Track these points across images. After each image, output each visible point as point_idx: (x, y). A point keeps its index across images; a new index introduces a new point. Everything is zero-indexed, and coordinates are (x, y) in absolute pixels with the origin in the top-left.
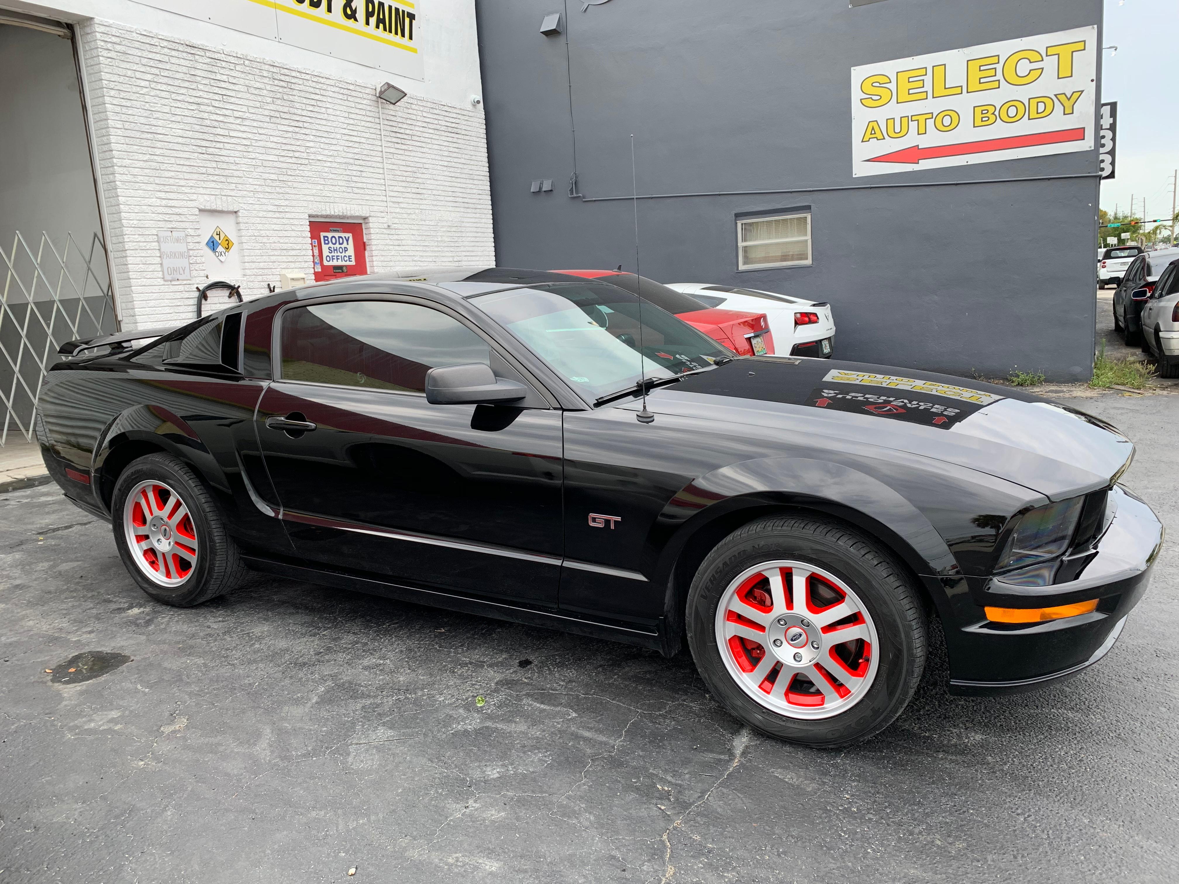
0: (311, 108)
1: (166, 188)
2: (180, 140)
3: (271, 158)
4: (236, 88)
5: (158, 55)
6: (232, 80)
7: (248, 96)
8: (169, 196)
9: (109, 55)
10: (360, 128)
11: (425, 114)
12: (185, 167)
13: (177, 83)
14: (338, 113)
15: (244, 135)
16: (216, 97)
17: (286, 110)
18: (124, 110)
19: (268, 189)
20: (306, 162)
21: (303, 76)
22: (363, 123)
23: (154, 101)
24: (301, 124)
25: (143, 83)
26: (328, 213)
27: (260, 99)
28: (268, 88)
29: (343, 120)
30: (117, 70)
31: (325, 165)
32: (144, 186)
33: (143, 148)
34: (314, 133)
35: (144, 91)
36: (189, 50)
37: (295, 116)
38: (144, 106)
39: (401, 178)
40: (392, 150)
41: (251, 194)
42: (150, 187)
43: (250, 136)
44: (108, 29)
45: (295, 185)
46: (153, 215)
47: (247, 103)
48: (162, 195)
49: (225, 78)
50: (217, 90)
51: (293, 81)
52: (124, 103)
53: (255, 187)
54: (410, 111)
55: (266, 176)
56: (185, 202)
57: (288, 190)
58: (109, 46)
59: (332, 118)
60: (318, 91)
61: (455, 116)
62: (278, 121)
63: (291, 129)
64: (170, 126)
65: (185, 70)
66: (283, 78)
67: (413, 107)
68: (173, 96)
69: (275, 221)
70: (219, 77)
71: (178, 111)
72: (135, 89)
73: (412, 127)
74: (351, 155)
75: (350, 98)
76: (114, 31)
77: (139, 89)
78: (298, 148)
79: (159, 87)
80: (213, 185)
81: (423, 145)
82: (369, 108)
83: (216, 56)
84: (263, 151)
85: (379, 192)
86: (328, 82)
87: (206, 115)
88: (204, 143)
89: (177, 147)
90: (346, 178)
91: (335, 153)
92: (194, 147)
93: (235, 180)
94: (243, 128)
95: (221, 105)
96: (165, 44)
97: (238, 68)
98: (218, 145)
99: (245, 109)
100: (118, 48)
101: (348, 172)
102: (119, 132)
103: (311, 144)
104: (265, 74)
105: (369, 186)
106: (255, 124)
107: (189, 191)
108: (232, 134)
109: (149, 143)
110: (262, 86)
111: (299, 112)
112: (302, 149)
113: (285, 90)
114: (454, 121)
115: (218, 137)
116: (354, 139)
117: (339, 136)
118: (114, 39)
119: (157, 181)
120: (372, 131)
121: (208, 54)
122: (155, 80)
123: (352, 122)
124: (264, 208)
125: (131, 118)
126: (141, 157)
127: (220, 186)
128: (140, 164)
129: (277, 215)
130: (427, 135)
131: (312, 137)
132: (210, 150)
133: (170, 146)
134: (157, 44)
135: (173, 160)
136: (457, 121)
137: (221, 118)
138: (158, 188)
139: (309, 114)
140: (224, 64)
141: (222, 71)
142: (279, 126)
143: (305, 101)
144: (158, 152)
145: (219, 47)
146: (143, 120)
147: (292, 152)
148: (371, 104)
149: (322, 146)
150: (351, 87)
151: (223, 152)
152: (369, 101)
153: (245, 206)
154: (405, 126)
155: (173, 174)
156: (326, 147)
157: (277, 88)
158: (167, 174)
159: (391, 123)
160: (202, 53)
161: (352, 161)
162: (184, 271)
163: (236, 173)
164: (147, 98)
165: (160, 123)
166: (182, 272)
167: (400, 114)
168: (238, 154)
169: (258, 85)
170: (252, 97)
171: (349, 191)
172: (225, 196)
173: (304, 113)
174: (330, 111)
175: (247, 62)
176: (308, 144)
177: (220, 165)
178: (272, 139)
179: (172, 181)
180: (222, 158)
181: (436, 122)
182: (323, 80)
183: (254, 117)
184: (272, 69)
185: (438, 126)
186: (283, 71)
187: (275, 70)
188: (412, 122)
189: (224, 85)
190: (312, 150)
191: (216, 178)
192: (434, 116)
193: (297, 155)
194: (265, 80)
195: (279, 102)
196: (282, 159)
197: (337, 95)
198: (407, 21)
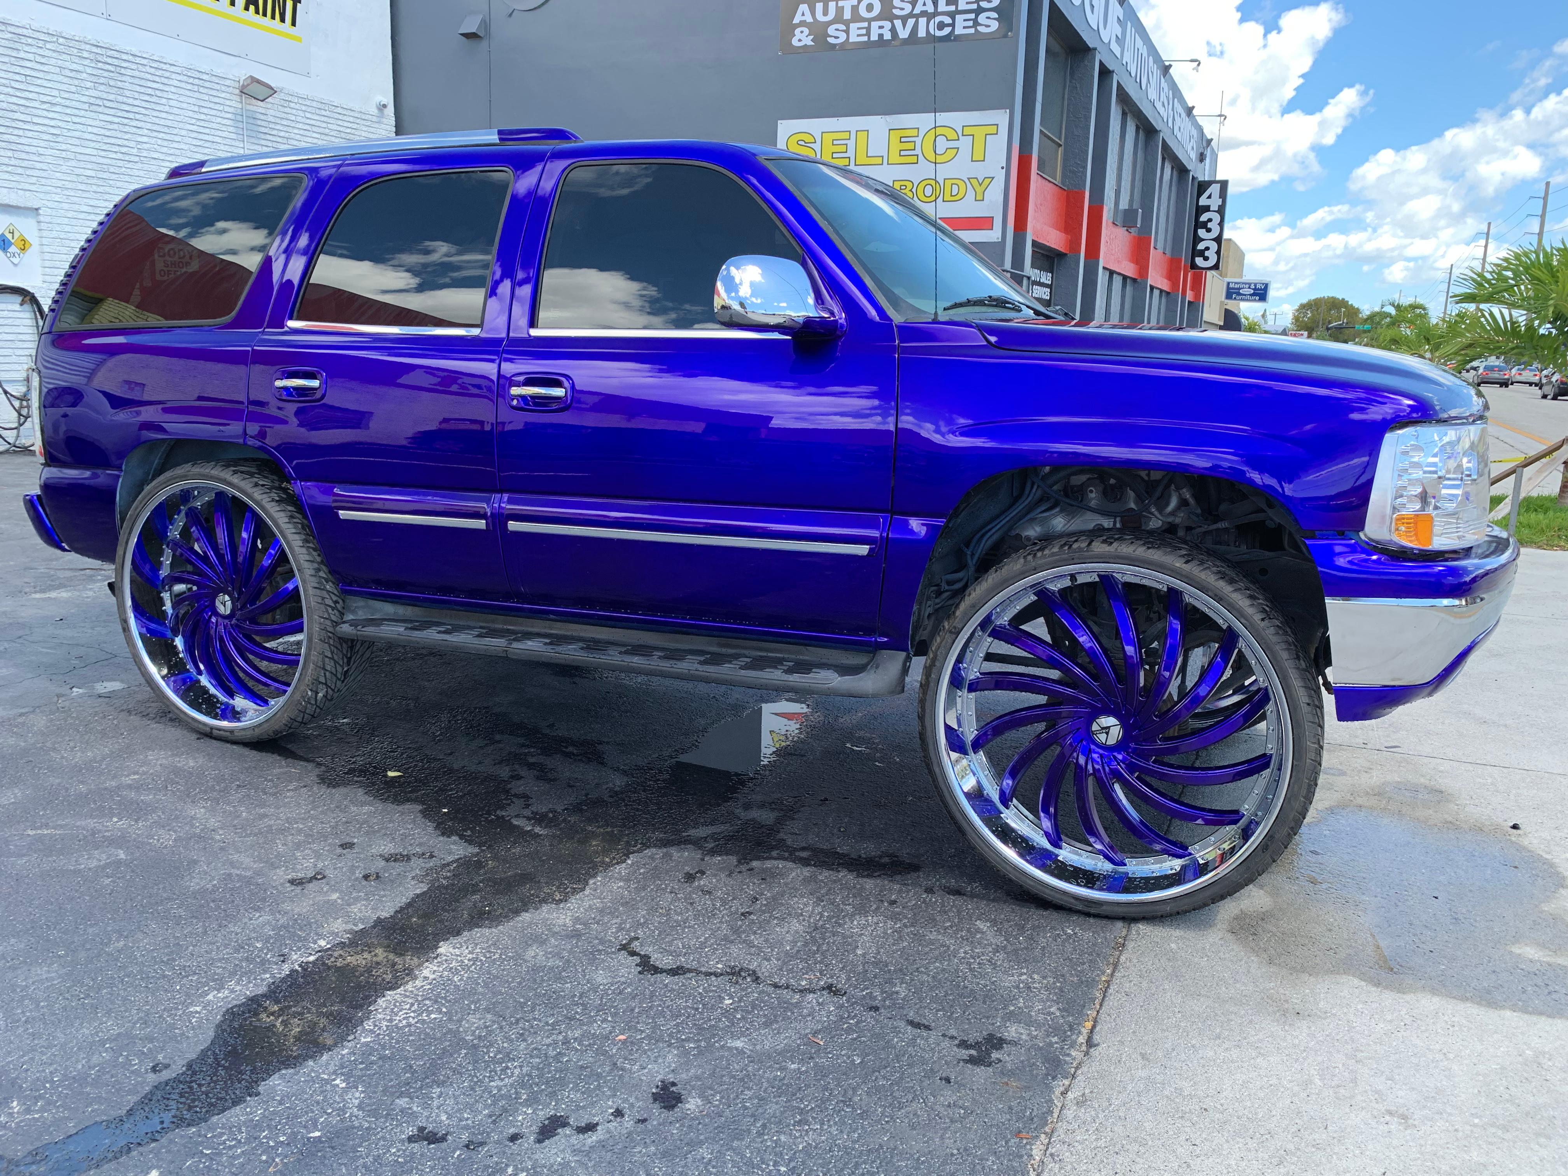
0: (147, 98)
3: (88, 151)
4: (45, 68)
6: (39, 59)
7: (61, 78)
10: (214, 126)
11: (308, 115)
14: (184, 106)
15: (52, 123)
16: (17, 77)
17: (111, 97)
19: (81, 187)
20: (136, 159)
21: (138, 60)
22: (219, 120)
24: (131, 116)
27: (76, 82)
28: (89, 70)
29: (191, 114)
31: (162, 165)
34: (149, 126)
37: (124, 106)
41: (59, 190)
43: (60, 124)
47: (58, 86)
49: (31, 57)
50: (18, 69)
51: (124, 64)
53: (64, 182)
54: (290, 110)
55: (77, 171)
57: (108, 189)
59: (175, 111)
60: (157, 79)
61: (351, 119)
62: (100, 109)
63: (116, 120)
66: (109, 60)
67: (293, 105)
73: (290, 130)
75: (201, 90)
78: (126, 143)
80: (7, 177)
82: (228, 103)
83: (20, 31)
84: (77, 142)
86: (172, 69)
91: (177, 152)
93: (37, 173)
94: (51, 115)
95: (22, 86)
97: (48, 46)
99: (55, 93)
103: (145, 139)
104: (85, 55)
106: (68, 111)
108: (35, 120)
110: (81, 68)
111: (130, 101)
112: (132, 144)
113: (111, 74)
114: (350, 125)
115: (17, 122)
116: (206, 137)
117: (184, 133)
120: (231, 129)
121: (10, 29)
123: (203, 117)
124: (76, 207)
127: (17, 178)
130: (309, 140)
131: (145, 132)
136: (355, 126)
137: (22, 102)
139: (144, 104)
140: (30, 41)
141: (27, 48)
142: (101, 115)
143: (138, 89)
145: (24, 22)
147: (116, 147)
148: (233, 98)
149: (159, 142)
150: (205, 77)
151: (22, 140)
152: (229, 95)
153: (49, 204)
154: (278, 127)
156: (165, 143)
157: (100, 71)
159: (258, 123)
160: (3, 28)
163: (38, 165)
167: (271, 112)
168: (42, 144)
169: (74, 67)
170: (66, 80)
172: (22, 190)
173: (136, 103)
174: (172, 103)
175: (61, 40)
176: (140, 139)
177: (21, 155)
178: (90, 129)
180: (21, 147)
181: (324, 125)
182: (165, 67)
183: (68, 103)
184: (95, 50)
185: (327, 131)
186: (110, 53)
187: (99, 51)
188: (289, 123)
189: (29, 64)
190: (146, 146)
191: (10, 169)
192: (323, 119)
193: (124, 150)
194: (86, 62)
195: (102, 88)
196: (103, 153)
197: (183, 85)
198: (289, 4)
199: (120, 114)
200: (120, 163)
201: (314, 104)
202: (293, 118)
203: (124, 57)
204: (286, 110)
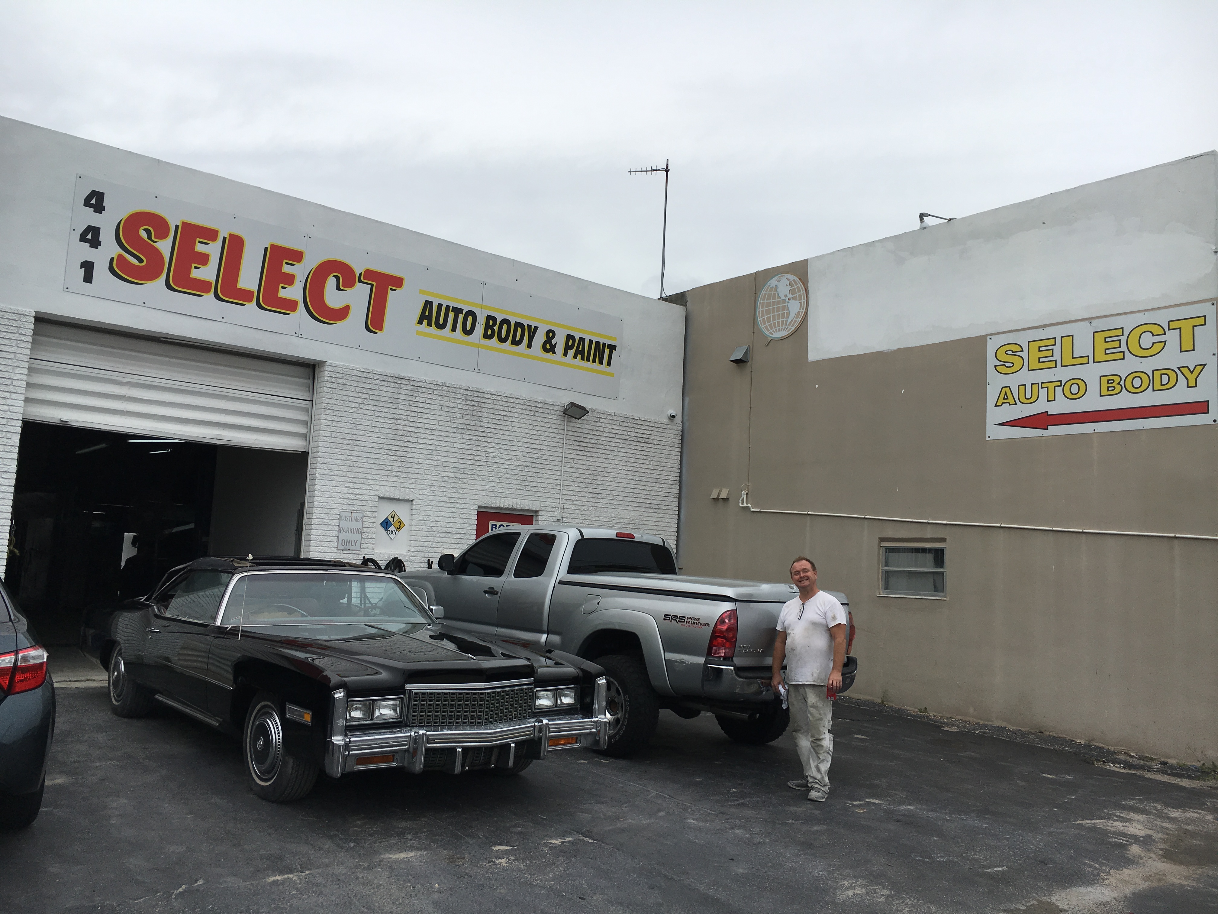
0: (497, 422)
1: (355, 480)
2: (375, 445)
3: (452, 460)
4: (432, 407)
5: (371, 385)
6: (428, 401)
7: (440, 413)
8: (356, 486)
9: (332, 386)
10: (543, 438)
11: (613, 427)
12: (374, 465)
13: (381, 404)
14: (523, 425)
15: (431, 442)
16: (413, 414)
17: (473, 423)
18: (334, 424)
19: (443, 484)
20: (484, 464)
21: (494, 397)
22: (546, 434)
23: (360, 417)
24: (485, 435)
25: (353, 405)
26: (498, 506)
27: (451, 415)
28: (460, 406)
29: (526, 431)
30: (335, 396)
31: (502, 467)
32: (337, 478)
33: (342, 451)
34: (496, 441)
35: (354, 410)
36: (397, 381)
37: (481, 428)
38: (351, 421)
39: (580, 479)
40: (573, 456)
41: (428, 487)
42: (342, 479)
43: (436, 443)
44: (335, 368)
45: (470, 482)
46: (340, 500)
47: (438, 418)
48: (351, 485)
49: (423, 400)
50: (414, 409)
51: (484, 401)
52: (335, 418)
53: (432, 482)
54: (599, 424)
55: (444, 474)
56: (368, 491)
57: (461, 485)
58: (333, 380)
59: (516, 429)
60: (506, 409)
61: (647, 428)
62: (464, 432)
63: (474, 438)
64: (368, 435)
65: (390, 394)
66: (475, 399)
67: (602, 420)
68: (376, 414)
69: (445, 509)
70: (418, 399)
71: (378, 424)
72: (346, 409)
73: (599, 438)
74: (529, 460)
75: (536, 414)
76: (339, 370)
77: (349, 409)
78: (478, 453)
79: (366, 407)
80: (395, 479)
81: (609, 452)
82: (554, 422)
83: (419, 384)
84: (444, 454)
85: (553, 491)
86: (518, 401)
87: (400, 427)
88: (394, 448)
89: (370, 450)
90: (521, 478)
91: (514, 458)
92: (385, 451)
93: (416, 476)
94: (431, 437)
95: (415, 420)
96: (378, 377)
97: (435, 392)
98: (406, 449)
99: (435, 422)
100: (340, 381)
101: (524, 473)
102: (327, 439)
103: (492, 450)
104: (459, 396)
105: (544, 485)
106: (443, 434)
107: (374, 483)
108: (420, 441)
109: (349, 447)
110: (455, 406)
111: (485, 425)
112: (483, 454)
113: (475, 408)
114: (645, 432)
115: (408, 443)
116: (536, 446)
117: (520, 444)
118: (338, 375)
119: (349, 474)
120: (554, 440)
121: (412, 383)
122: (364, 402)
123: (535, 432)
124: (438, 498)
125: (338, 430)
126: (340, 457)
127: (402, 480)
128: (339, 462)
129: (449, 505)
130: (613, 444)
131: (494, 444)
132: (398, 453)
133: (366, 449)
134: (371, 377)
135: (365, 460)
136: (649, 432)
137: (413, 430)
138: (348, 480)
139: (494, 426)
140: (424, 390)
141: (421, 395)
142: (464, 435)
143: (492, 416)
144: (354, 453)
145: (422, 378)
146: (347, 431)
147: (472, 456)
148: (558, 418)
149: (502, 451)
150: (540, 405)
151: (409, 455)
152: (556, 416)
153: (420, 497)
154: (590, 436)
155: (363, 470)
156: (506, 452)
157: (468, 406)
158: (358, 470)
159: (575, 434)
160: (408, 383)
161: (529, 464)
162: (355, 543)
163: (417, 471)
164: (355, 415)
165: (361, 433)
166: (353, 544)
167: (587, 426)
168: (422, 456)
169: (451, 404)
170: (444, 414)
171: (522, 488)
172: (404, 488)
173: (489, 426)
174: (514, 424)
175: (445, 388)
176: (488, 450)
177: (404, 464)
178: (455, 445)
179: (360, 475)
180: (407, 459)
181: (626, 433)
182: (512, 400)
183: (443, 428)
184: (466, 392)
185: (627, 437)
186: (476, 394)
187: (469, 393)
188: (599, 433)
189: (421, 405)
190: (492, 454)
191: (398, 474)
192: (625, 428)
193: (476, 458)
194: (459, 401)
195: (468, 417)
196: (461, 461)
197: (524, 412)
198: (607, 351)
199: (477, 434)
200: (472, 467)
201: (619, 419)
202: (602, 429)
203: (486, 396)
204: (597, 424)
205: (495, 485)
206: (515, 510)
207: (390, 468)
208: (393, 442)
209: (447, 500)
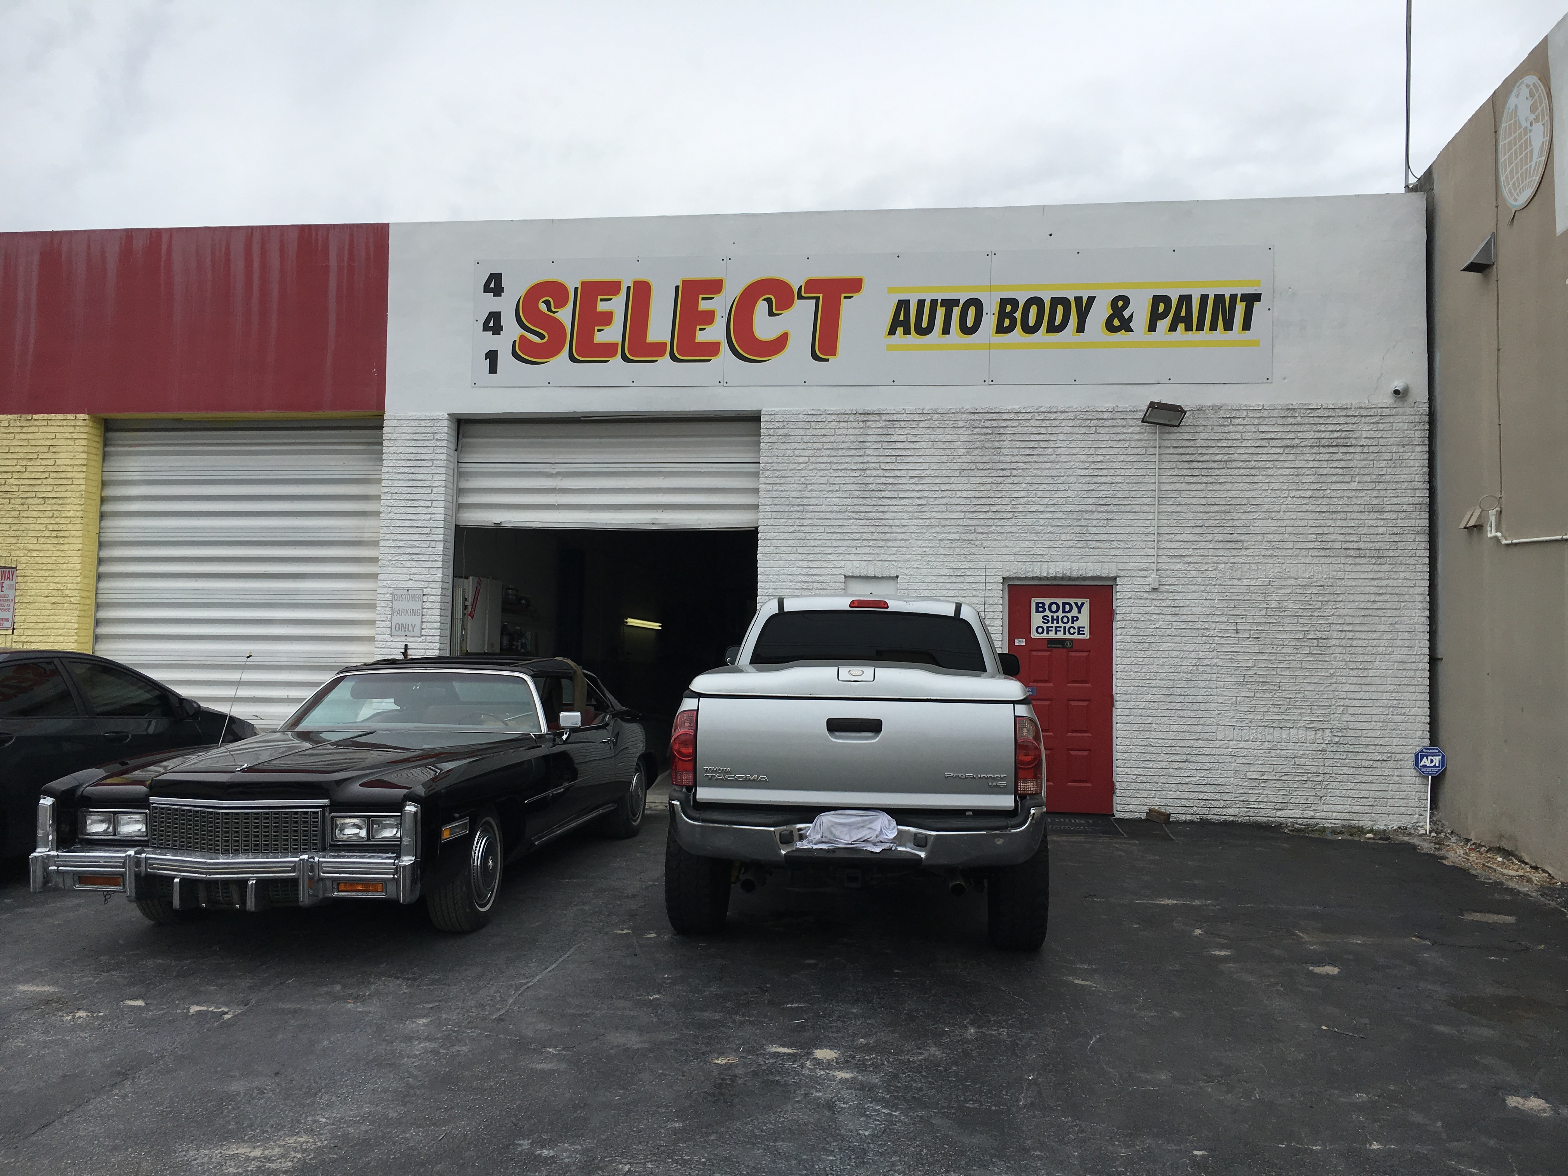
0: (1028, 452)
1: (810, 557)
2: (835, 508)
3: (954, 516)
4: (917, 446)
5: (823, 430)
6: (912, 438)
7: (932, 451)
8: (811, 564)
9: (770, 440)
10: (1116, 465)
11: (1264, 429)
12: (835, 535)
13: (841, 453)
14: (1075, 451)
15: (918, 495)
16: (888, 459)
17: (986, 459)
18: (776, 487)
19: (942, 551)
20: (1010, 515)
21: (1021, 416)
22: (1121, 458)
23: (812, 474)
24: (1007, 473)
25: (801, 460)
26: (1038, 574)
27: (949, 452)
29: (1083, 458)
30: (776, 452)
31: (1041, 516)
32: (784, 557)
33: (790, 521)
34: (1028, 480)
35: (802, 466)
36: (862, 418)
37: (1000, 464)
38: (800, 480)
39: (1192, 523)
40: (1178, 486)
41: (919, 557)
42: (792, 557)
43: (926, 494)
44: (772, 417)
45: (985, 544)
46: (791, 584)
47: (928, 459)
48: (805, 564)
49: (903, 438)
50: (889, 452)
51: (1004, 424)
52: (778, 481)
53: (924, 549)
54: (1231, 428)
55: (943, 536)
56: (829, 569)
57: (973, 550)
58: (771, 432)
59: (1064, 458)
60: (1043, 430)
61: (1341, 420)
62: (972, 473)
63: (989, 480)
64: (825, 496)
65: (852, 438)
66: (987, 424)
67: (1236, 421)
68: (834, 467)
69: (948, 586)
70: (894, 438)
71: (837, 480)
72: (791, 466)
73: (1232, 451)
74: (1090, 501)
75: (1100, 430)
76: (778, 418)
77: (796, 465)
78: (998, 501)
79: (820, 460)
80: (867, 550)
81: (1253, 472)
82: (1136, 437)
83: (895, 417)
84: (944, 508)
85: (1143, 545)
86: (1064, 416)
87: (871, 480)
88: (863, 509)
89: (829, 516)
90: (1077, 530)
91: (1061, 501)
92: (850, 514)
93: (898, 543)
94: (918, 487)
95: (892, 467)
96: (833, 417)
97: (922, 424)
98: (881, 509)
99: (925, 466)
100: (781, 432)
101: (1083, 523)
102: (768, 508)
103: (1021, 494)
104: (961, 424)
105: (1121, 537)
106: (937, 481)
107: (837, 559)
108: (902, 495)
109: (798, 515)
110: (955, 438)
111: (1008, 459)
112: (1006, 501)
113: (989, 437)
115: (883, 500)
117: (1071, 479)
118: (777, 425)
119: (800, 550)
120: (1136, 465)
121: (884, 418)
122: (816, 454)
123: (1100, 458)
124: (936, 571)
125: (783, 494)
126: (787, 529)
127: (877, 551)
128: (786, 536)
129: (953, 579)
130: (1265, 457)
131: (1024, 486)
132: (870, 515)
133: (822, 515)
134: (824, 420)
135: (822, 529)
136: (1348, 427)
137: (891, 480)
138: (800, 557)
139: (1024, 458)
140: (903, 424)
141: (900, 432)
142: (972, 479)
143: (1018, 444)
144: (806, 522)
145: (899, 408)
146: (794, 494)
147: (987, 507)
148: (1142, 431)
149: (1040, 494)
150: (1110, 415)
151: (887, 516)
152: (1138, 428)
153: (907, 572)
154: (1211, 451)
155: (819, 542)
156: (1048, 494)
157: (976, 437)
158: (812, 543)
159: (1181, 451)
160: (877, 418)
161: (1094, 508)
163: (900, 536)
164: (804, 473)
165: (814, 494)
167: (1193, 435)
168: (906, 515)
169: (949, 438)
170: (938, 452)
171: (1080, 546)
172: (881, 561)
173: (1014, 459)
174: (1059, 451)
175: (936, 416)
176: (1015, 494)
177: (879, 530)
178: (959, 494)
179: (816, 550)
180: (883, 521)
181: (1292, 435)
182: (1053, 416)
183: (937, 473)
184: (971, 417)
185: (1297, 441)
186: (988, 416)
187: (976, 417)
188: (1230, 443)
189: (899, 445)
190: (1022, 501)
191: (871, 543)
192: (1289, 428)
193: (994, 509)
194: (961, 431)
195: (977, 452)
196: (971, 515)
197: (1076, 430)
198: (1240, 307)
199: (995, 473)
200: (990, 522)
201: (1275, 413)
202: (1238, 436)
203: (1005, 416)
204: (1226, 429)
205: (1031, 544)
206: (1070, 578)
207: (858, 536)
208: (861, 501)
209: (951, 572)
